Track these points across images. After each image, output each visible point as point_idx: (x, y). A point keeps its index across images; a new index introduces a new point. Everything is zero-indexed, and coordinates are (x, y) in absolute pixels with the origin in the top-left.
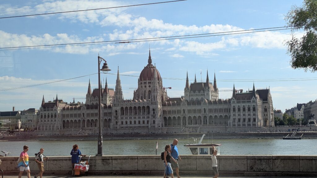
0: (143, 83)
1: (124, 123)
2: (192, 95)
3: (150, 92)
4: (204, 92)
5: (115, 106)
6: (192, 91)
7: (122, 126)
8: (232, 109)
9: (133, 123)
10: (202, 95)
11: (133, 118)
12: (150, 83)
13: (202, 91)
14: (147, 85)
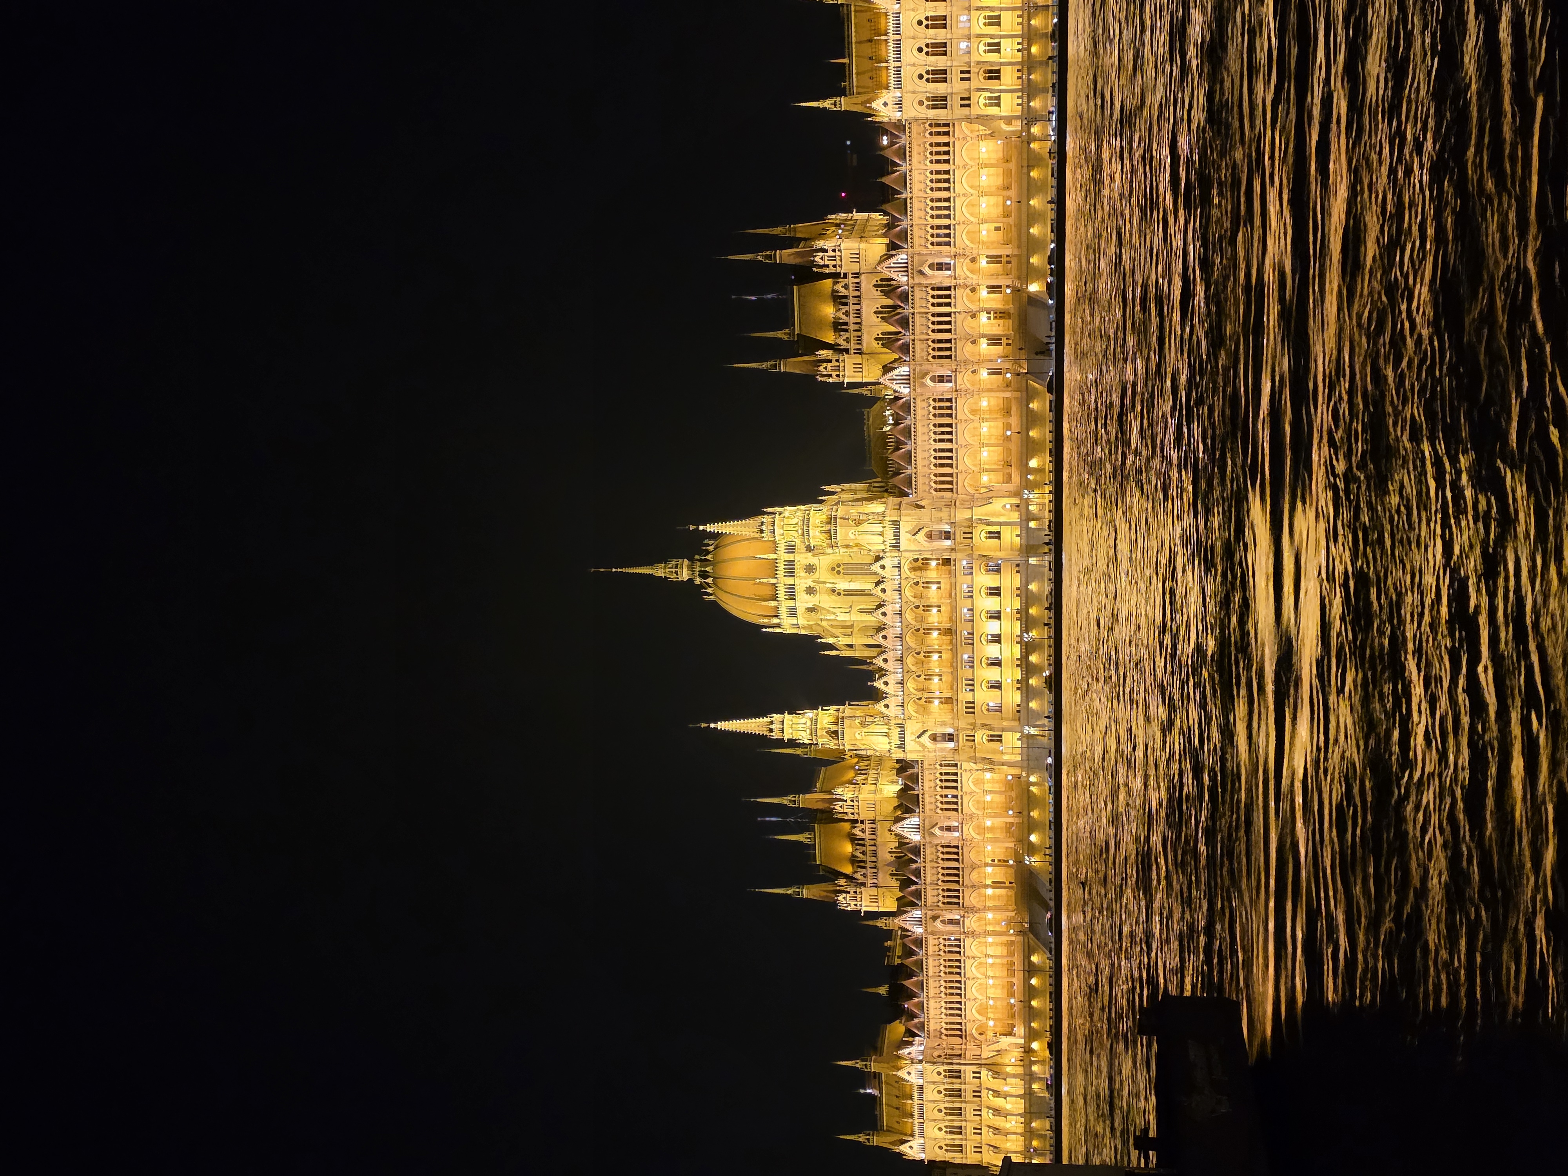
0: (791, 603)
2: (859, 340)
3: (839, 566)
4: (845, 274)
8: (932, 113)
10: (858, 287)
12: (790, 566)
13: (837, 287)
14: (802, 581)
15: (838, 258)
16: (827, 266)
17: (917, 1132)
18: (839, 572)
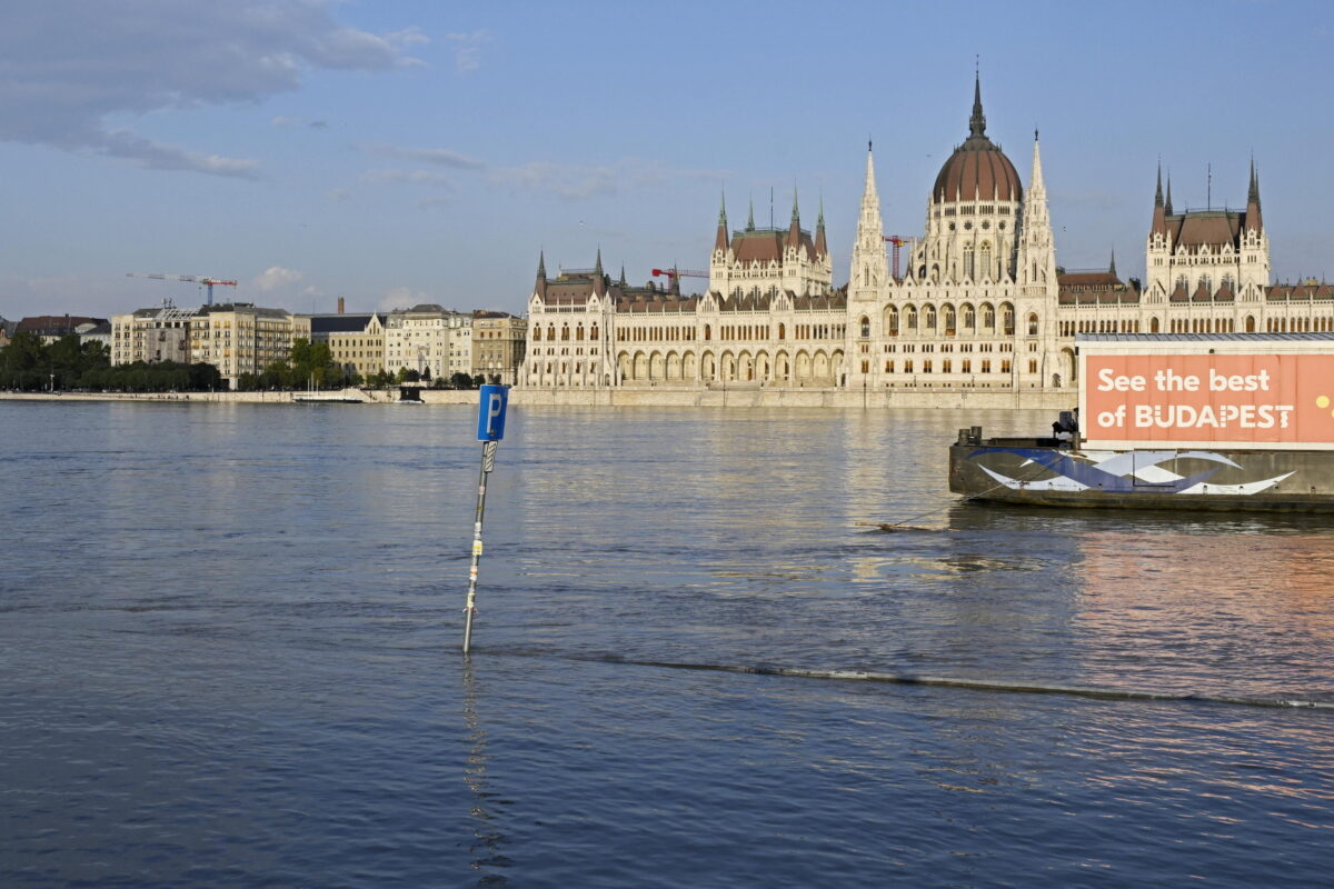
0: (958, 211)
1: (899, 367)
2: (1182, 263)
3: (988, 248)
4: (1237, 252)
5: (861, 301)
6: (1182, 248)
7: (890, 378)
9: (937, 367)
10: (1227, 262)
11: (937, 348)
12: (989, 210)
13: (1228, 246)
14: (977, 220)
15: (1252, 247)
16: (1246, 238)
17: (549, 307)
18: (983, 248)
